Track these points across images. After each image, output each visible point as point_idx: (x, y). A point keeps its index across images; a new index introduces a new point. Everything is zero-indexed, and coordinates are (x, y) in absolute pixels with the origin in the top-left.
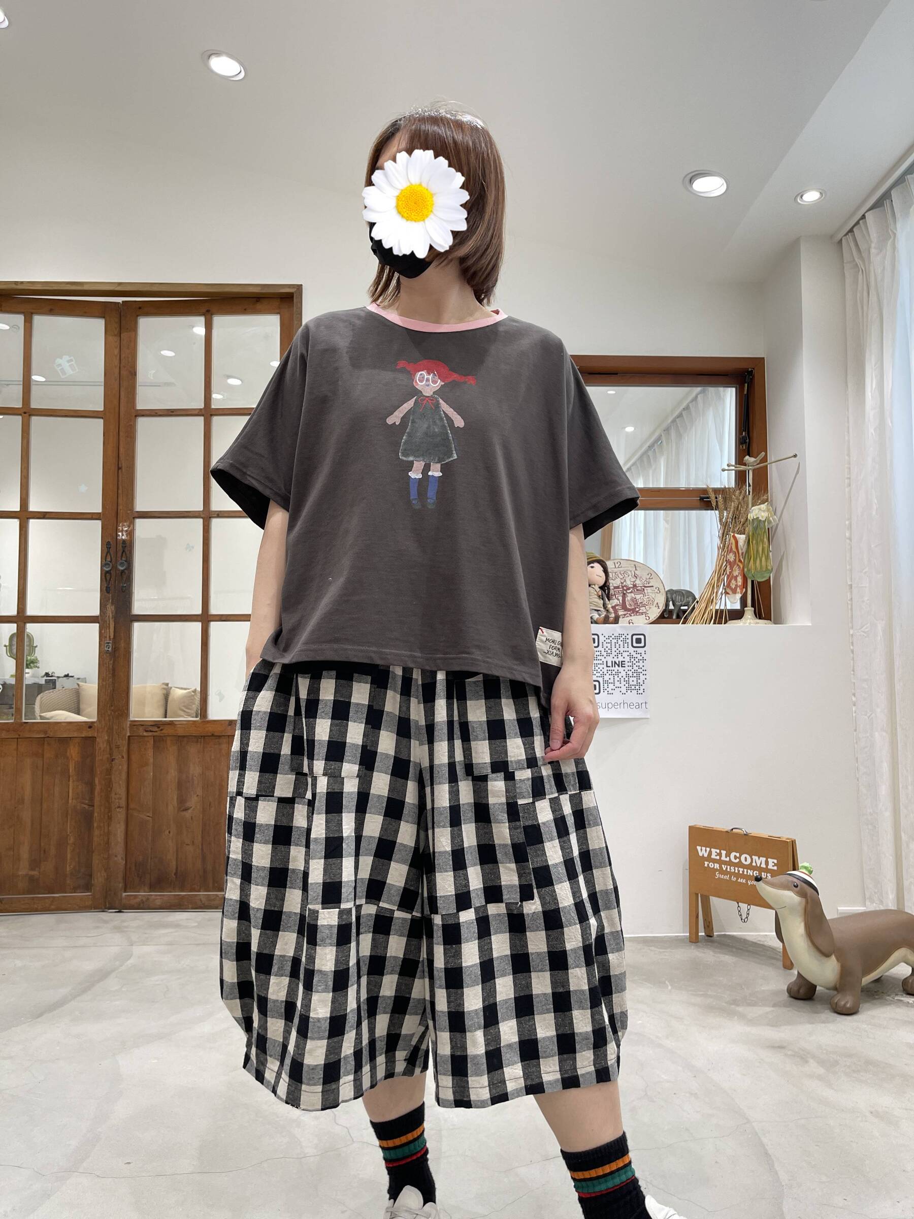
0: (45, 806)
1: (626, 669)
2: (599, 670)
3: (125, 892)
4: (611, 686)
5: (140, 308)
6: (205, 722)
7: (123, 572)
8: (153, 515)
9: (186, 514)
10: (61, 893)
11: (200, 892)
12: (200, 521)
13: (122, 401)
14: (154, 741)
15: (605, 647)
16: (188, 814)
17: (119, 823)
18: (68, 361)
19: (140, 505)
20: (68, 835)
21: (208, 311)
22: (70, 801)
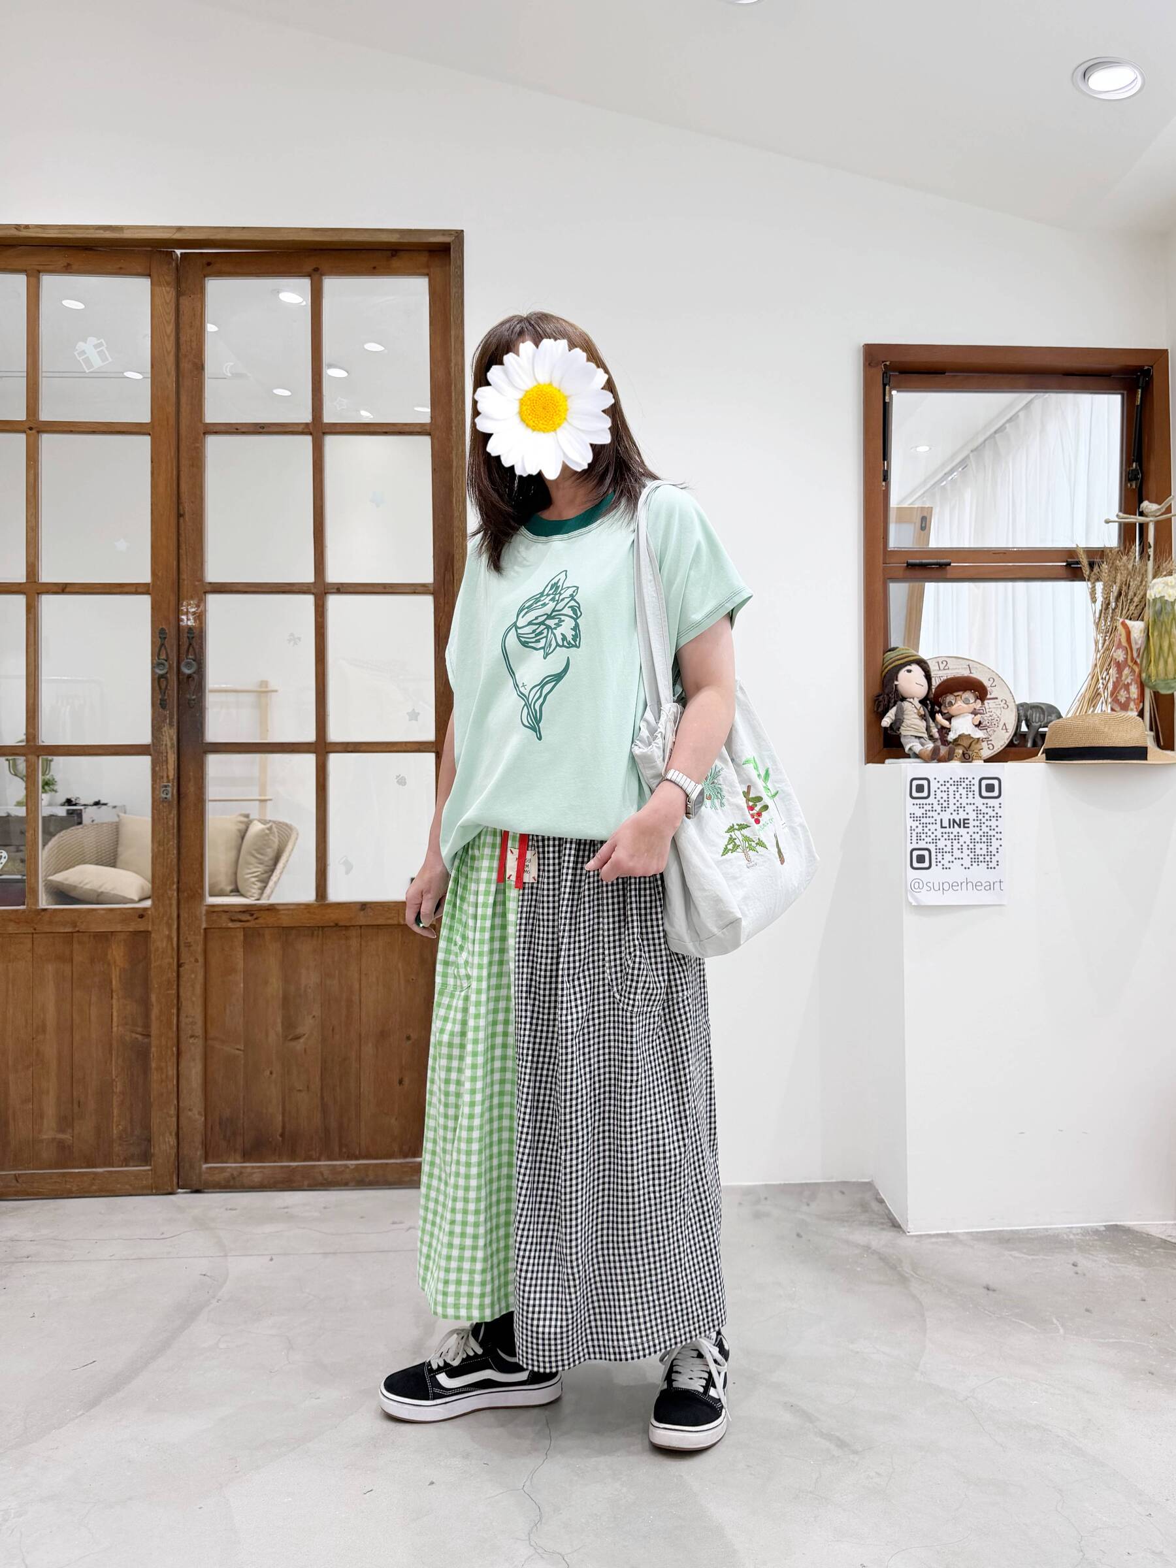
0: (77, 1037)
1: (971, 830)
2: (929, 833)
3: (206, 1162)
4: (948, 857)
5: (209, 264)
6: (322, 905)
7: (189, 676)
8: (235, 589)
9: (288, 588)
10: (105, 1165)
11: (319, 1160)
12: (310, 599)
13: (182, 410)
14: (245, 935)
15: (938, 798)
16: (299, 1045)
17: (194, 1060)
18: (96, 346)
19: (213, 574)
20: (113, 1080)
21: (316, 270)
22: (115, 1029)
